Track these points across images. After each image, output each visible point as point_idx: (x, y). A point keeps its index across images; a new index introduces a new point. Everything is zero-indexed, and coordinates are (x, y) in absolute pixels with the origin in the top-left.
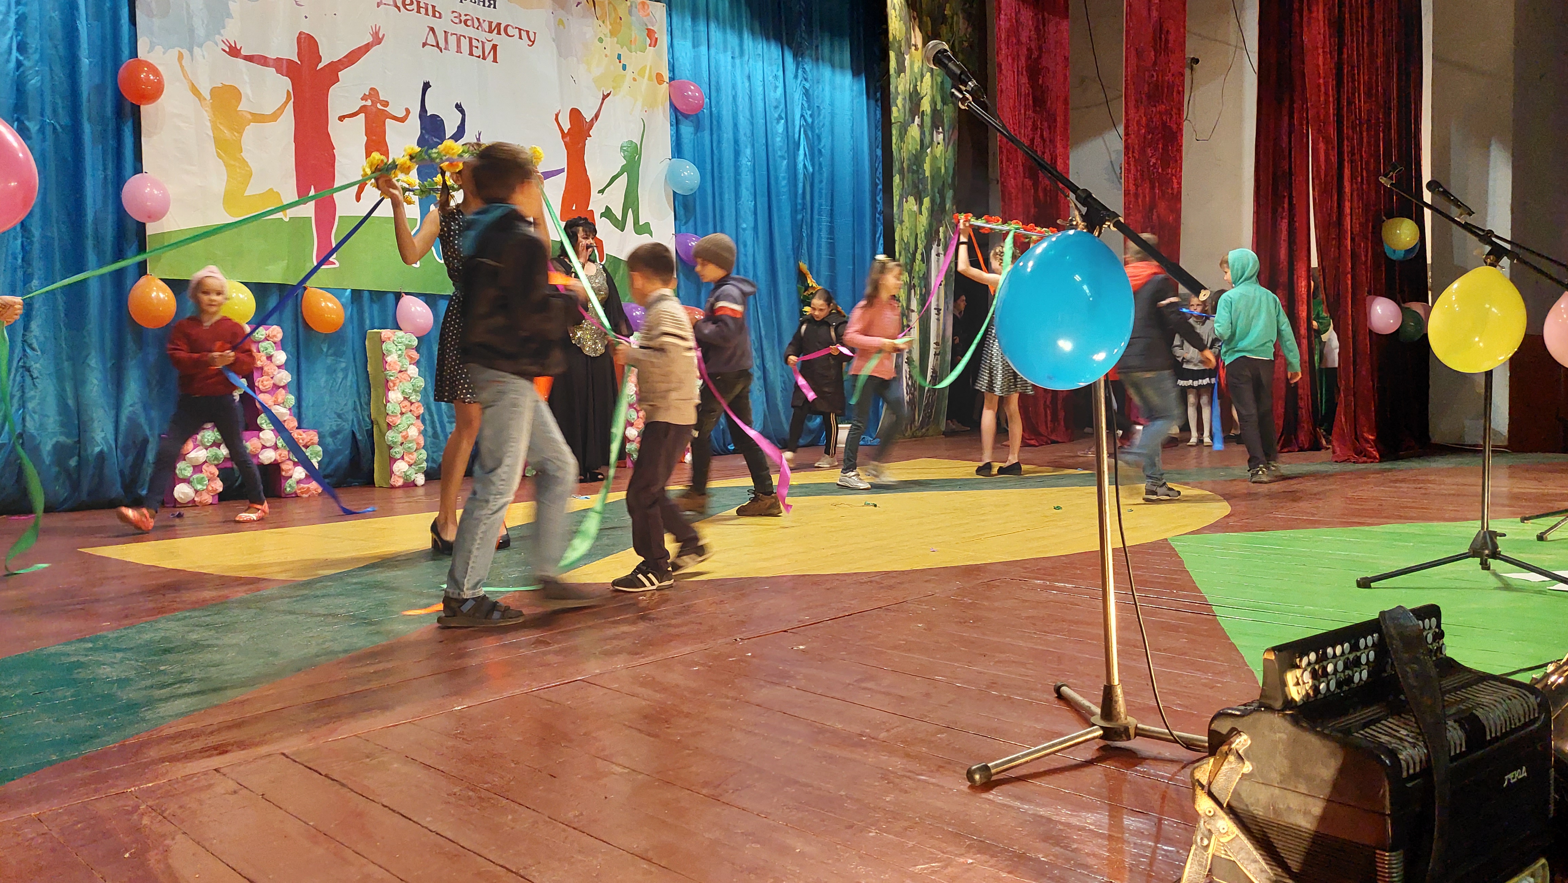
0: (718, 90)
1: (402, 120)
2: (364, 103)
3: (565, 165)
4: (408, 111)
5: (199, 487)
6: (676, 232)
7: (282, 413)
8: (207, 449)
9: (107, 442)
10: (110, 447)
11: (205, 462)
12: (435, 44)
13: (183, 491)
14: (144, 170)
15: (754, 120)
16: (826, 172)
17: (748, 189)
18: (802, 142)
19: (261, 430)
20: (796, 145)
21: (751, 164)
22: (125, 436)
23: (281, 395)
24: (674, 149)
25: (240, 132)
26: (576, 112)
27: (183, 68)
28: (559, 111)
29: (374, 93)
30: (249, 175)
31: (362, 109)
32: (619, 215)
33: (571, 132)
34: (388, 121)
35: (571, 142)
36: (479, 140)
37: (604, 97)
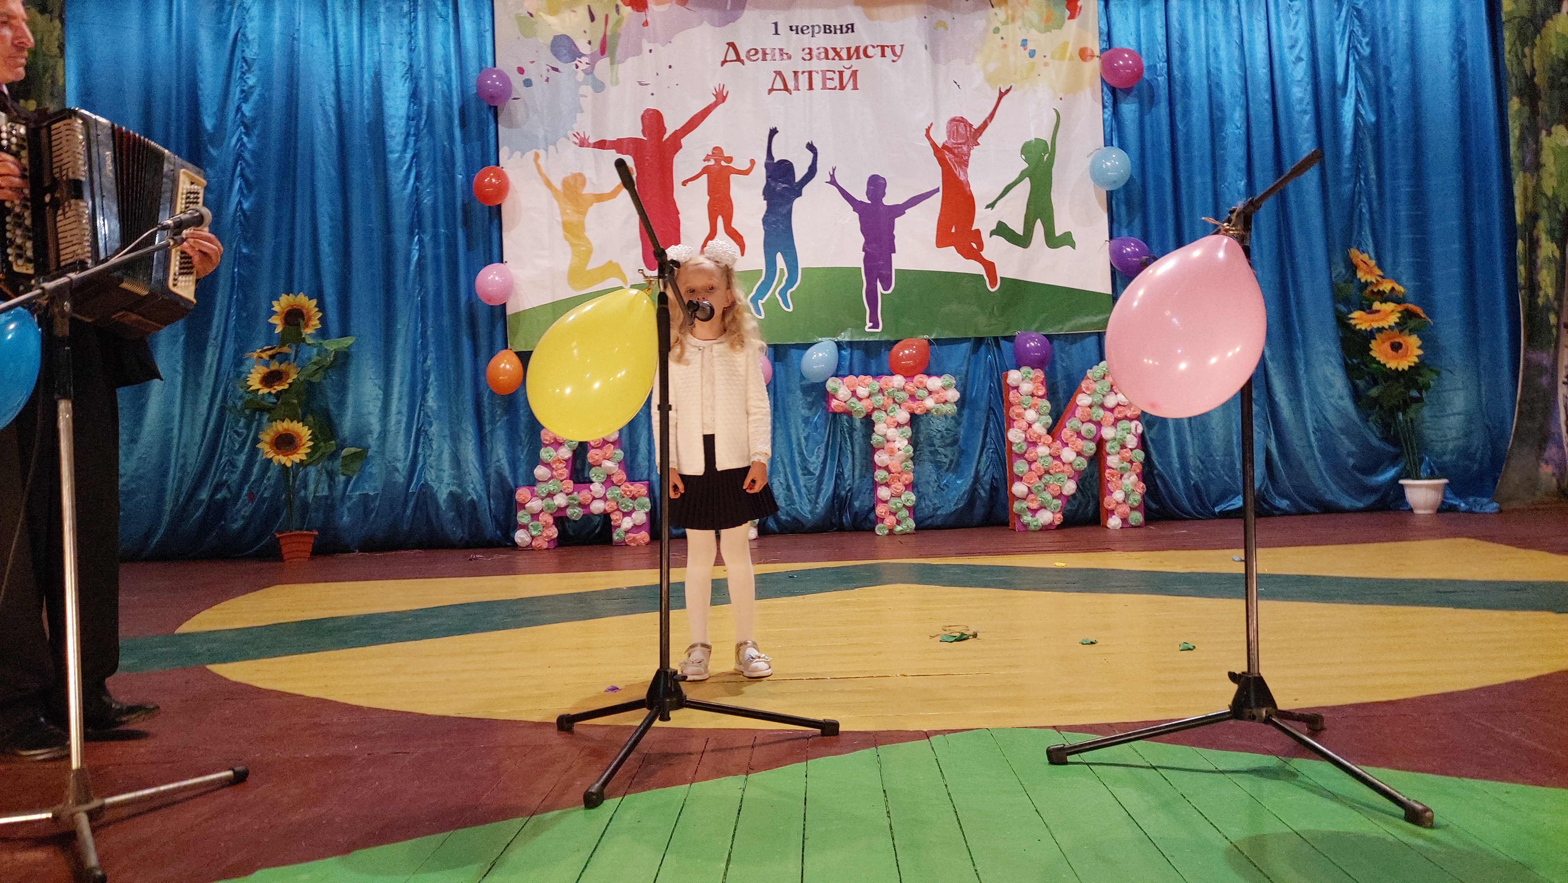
0: (1183, 49)
1: (746, 173)
2: (707, 163)
3: (939, 183)
4: (753, 162)
5: (534, 533)
6: (1111, 237)
7: (610, 468)
8: (542, 500)
9: (476, 492)
10: (480, 497)
11: (542, 511)
12: (782, 87)
13: (520, 536)
14: (505, 260)
15: (1248, 72)
16: (1400, 117)
17: (1236, 165)
18: (1351, 83)
19: (592, 482)
20: (1338, 91)
21: (1242, 131)
22: (496, 487)
23: (610, 450)
24: (1108, 137)
25: (584, 214)
26: (958, 121)
27: (538, 167)
28: (932, 124)
29: (717, 151)
30: (590, 252)
31: (705, 170)
32: (1019, 230)
33: (949, 145)
34: (733, 177)
35: (948, 156)
36: (832, 176)
37: (1001, 95)
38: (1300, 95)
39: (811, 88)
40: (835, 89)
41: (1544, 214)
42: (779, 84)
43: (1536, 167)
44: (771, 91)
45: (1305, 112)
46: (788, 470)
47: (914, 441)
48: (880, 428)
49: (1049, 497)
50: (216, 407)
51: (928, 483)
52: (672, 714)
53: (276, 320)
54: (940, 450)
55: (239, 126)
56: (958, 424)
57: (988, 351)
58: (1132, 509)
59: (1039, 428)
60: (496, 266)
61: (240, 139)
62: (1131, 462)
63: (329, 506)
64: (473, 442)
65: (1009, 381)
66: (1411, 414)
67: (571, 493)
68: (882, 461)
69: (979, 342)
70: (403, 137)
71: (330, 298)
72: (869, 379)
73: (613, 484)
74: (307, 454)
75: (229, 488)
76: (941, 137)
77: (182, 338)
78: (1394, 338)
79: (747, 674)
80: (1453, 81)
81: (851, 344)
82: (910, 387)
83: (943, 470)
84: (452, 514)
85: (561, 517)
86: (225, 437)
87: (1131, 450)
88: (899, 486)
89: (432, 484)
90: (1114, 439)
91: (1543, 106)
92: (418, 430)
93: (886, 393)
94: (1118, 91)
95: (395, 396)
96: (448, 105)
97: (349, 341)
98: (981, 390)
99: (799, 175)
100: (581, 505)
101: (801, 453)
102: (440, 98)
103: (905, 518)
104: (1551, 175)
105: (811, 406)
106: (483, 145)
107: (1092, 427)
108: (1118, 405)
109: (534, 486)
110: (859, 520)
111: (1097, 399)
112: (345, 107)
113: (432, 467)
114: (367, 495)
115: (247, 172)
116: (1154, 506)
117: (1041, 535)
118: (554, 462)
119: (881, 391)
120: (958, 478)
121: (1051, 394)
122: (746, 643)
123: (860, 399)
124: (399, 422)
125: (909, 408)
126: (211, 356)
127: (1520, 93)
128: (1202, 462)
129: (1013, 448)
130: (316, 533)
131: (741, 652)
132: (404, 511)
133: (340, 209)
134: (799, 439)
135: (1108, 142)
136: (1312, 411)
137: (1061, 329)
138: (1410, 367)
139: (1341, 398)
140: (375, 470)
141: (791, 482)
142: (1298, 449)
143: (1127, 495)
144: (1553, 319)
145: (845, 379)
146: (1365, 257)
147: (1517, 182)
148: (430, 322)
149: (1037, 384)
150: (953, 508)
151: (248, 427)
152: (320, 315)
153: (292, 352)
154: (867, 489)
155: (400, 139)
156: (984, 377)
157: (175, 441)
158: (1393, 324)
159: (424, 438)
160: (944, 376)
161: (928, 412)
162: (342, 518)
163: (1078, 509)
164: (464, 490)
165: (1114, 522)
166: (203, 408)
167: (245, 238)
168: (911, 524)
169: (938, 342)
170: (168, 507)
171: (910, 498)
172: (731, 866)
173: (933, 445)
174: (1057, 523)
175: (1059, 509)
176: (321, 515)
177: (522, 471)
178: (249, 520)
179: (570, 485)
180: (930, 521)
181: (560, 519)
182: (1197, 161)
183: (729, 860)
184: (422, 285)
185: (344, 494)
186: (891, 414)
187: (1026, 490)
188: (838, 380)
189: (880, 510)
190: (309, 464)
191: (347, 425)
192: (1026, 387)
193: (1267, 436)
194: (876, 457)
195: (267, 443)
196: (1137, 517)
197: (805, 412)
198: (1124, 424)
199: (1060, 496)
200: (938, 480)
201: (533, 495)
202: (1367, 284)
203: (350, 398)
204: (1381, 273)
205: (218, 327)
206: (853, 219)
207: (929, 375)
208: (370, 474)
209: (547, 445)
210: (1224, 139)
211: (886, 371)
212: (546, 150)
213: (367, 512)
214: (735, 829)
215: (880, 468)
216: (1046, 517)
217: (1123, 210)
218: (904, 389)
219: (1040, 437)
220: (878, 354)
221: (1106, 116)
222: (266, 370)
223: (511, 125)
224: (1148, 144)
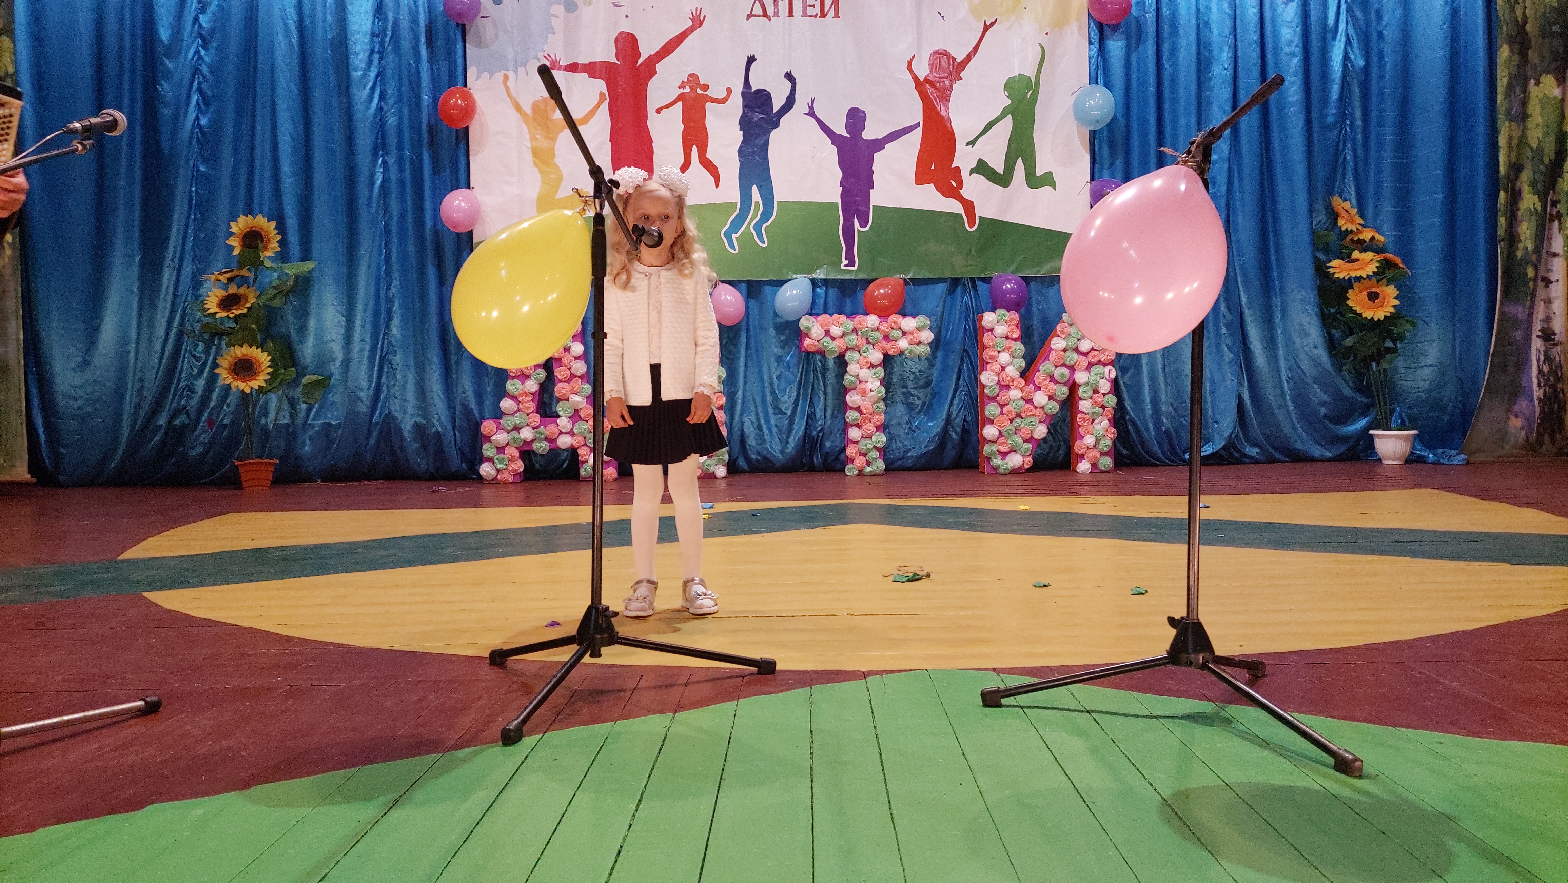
1: (723, 101)
2: (682, 91)
3: (920, 119)
4: (729, 91)
5: (499, 466)
6: (1093, 178)
7: (578, 402)
8: (508, 433)
9: (441, 423)
10: (445, 428)
11: (508, 444)
12: (762, 14)
13: (486, 470)
14: (472, 186)
15: (1238, 12)
16: (1390, 62)
17: (1221, 107)
18: (1342, 27)
19: (559, 416)
20: (1328, 34)
21: (1229, 73)
22: (461, 420)
23: (577, 383)
24: (1093, 74)
25: (554, 140)
26: (941, 54)
27: (507, 89)
28: (914, 57)
29: (693, 78)
30: (560, 179)
31: (680, 97)
32: (1000, 169)
33: (931, 78)
34: (708, 105)
35: (930, 90)
36: (811, 108)
37: (986, 28)
38: (1289, 37)
39: (791, 14)
40: (816, 16)
41: (1528, 165)
42: (758, 10)
43: (1523, 117)
44: (749, 17)
45: (1293, 55)
46: (760, 409)
47: (886, 383)
48: (853, 368)
49: (1019, 440)
50: (174, 330)
51: (900, 424)
52: (603, 650)
53: (233, 242)
54: (913, 392)
55: (196, 38)
56: (932, 365)
57: (964, 292)
58: (1102, 454)
59: (1012, 371)
60: (463, 191)
61: (197, 52)
62: (1103, 407)
63: (290, 433)
64: (438, 372)
65: (983, 323)
66: (1385, 365)
67: (538, 427)
68: (854, 402)
69: (955, 282)
70: (367, 54)
71: (292, 222)
72: (843, 318)
73: (581, 419)
74: (266, 381)
75: (187, 414)
76: (923, 71)
77: (138, 259)
78: (1372, 287)
79: (691, 611)
80: (1445, 27)
81: (826, 282)
82: (884, 327)
83: (914, 412)
84: (417, 445)
85: (528, 451)
86: (183, 361)
87: (1104, 395)
88: (870, 427)
89: (397, 414)
90: (1087, 384)
91: (1533, 55)
92: (382, 359)
93: (859, 333)
94: (1105, 28)
95: (358, 323)
96: (415, 21)
97: (309, 265)
98: (956, 333)
99: (777, 106)
100: (547, 439)
101: (773, 392)
102: (406, 16)
103: (875, 459)
104: (1538, 125)
105: (784, 344)
106: (449, 66)
107: (1066, 371)
108: (1093, 349)
109: (501, 418)
110: (830, 459)
111: (1072, 343)
112: (307, 21)
113: (396, 398)
114: (330, 424)
115: (204, 86)
116: (1125, 452)
117: (1009, 478)
118: (521, 395)
119: (855, 330)
120: (931, 420)
121: (1026, 337)
122: (693, 580)
123: (833, 339)
124: (362, 350)
125: (883, 348)
126: (167, 277)
127: (1511, 42)
128: (1174, 409)
129: (986, 391)
130: (276, 461)
131: (687, 589)
132: (368, 443)
133: (301, 128)
134: (771, 378)
135: (1093, 80)
136: (1287, 360)
137: (1038, 272)
138: (1386, 317)
139: (1316, 347)
140: (337, 399)
141: (762, 421)
142: (1271, 398)
143: (1098, 441)
144: (1530, 272)
145: (819, 318)
146: (1347, 205)
147: (1502, 132)
148: (394, 249)
149: (1011, 327)
150: (924, 450)
151: (207, 352)
152: (279, 237)
153: (252, 276)
154: (838, 431)
155: (363, 56)
156: (959, 319)
157: (132, 365)
158: (1371, 274)
159: (388, 368)
160: (918, 317)
161: (901, 353)
162: (304, 447)
163: (1048, 454)
164: (429, 421)
165: (1084, 467)
166: (160, 331)
167: (202, 156)
168: (881, 465)
169: (915, 282)
170: (126, 431)
171: (881, 439)
172: (641, 806)
173: (906, 387)
174: (1027, 466)
175: (1029, 453)
176: (283, 443)
177: (488, 403)
178: (209, 446)
179: (536, 418)
180: (900, 463)
181: (526, 453)
182: (1182, 101)
183: (640, 801)
184: (386, 209)
185: (306, 422)
186: (865, 354)
187: (997, 433)
188: (812, 319)
189: (851, 451)
190: (269, 391)
191: (308, 351)
192: (1001, 330)
193: (1240, 383)
194: (848, 398)
195: (226, 369)
196: (1107, 462)
197: (778, 351)
198: (1098, 369)
199: (1031, 440)
200: (909, 422)
201: (499, 428)
202: (1347, 232)
203: (312, 323)
204: (1362, 222)
205: (175, 248)
206: (831, 152)
207: (904, 315)
208: (333, 404)
209: (513, 378)
210: (1210, 79)
211: (861, 311)
212: (516, 72)
213: (330, 441)
214: (653, 769)
215: (851, 408)
216: (1015, 460)
217: (1106, 150)
218: (878, 329)
219: (1013, 380)
220: (854, 293)
221: (1092, 53)
222: (224, 293)
223: (479, 45)
224: (1134, 83)
